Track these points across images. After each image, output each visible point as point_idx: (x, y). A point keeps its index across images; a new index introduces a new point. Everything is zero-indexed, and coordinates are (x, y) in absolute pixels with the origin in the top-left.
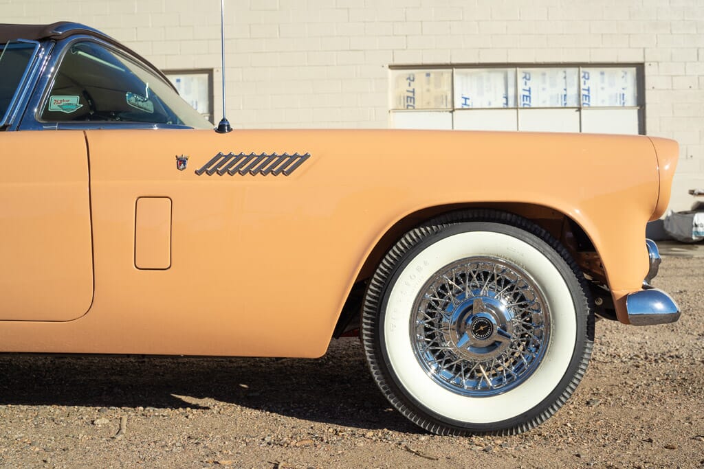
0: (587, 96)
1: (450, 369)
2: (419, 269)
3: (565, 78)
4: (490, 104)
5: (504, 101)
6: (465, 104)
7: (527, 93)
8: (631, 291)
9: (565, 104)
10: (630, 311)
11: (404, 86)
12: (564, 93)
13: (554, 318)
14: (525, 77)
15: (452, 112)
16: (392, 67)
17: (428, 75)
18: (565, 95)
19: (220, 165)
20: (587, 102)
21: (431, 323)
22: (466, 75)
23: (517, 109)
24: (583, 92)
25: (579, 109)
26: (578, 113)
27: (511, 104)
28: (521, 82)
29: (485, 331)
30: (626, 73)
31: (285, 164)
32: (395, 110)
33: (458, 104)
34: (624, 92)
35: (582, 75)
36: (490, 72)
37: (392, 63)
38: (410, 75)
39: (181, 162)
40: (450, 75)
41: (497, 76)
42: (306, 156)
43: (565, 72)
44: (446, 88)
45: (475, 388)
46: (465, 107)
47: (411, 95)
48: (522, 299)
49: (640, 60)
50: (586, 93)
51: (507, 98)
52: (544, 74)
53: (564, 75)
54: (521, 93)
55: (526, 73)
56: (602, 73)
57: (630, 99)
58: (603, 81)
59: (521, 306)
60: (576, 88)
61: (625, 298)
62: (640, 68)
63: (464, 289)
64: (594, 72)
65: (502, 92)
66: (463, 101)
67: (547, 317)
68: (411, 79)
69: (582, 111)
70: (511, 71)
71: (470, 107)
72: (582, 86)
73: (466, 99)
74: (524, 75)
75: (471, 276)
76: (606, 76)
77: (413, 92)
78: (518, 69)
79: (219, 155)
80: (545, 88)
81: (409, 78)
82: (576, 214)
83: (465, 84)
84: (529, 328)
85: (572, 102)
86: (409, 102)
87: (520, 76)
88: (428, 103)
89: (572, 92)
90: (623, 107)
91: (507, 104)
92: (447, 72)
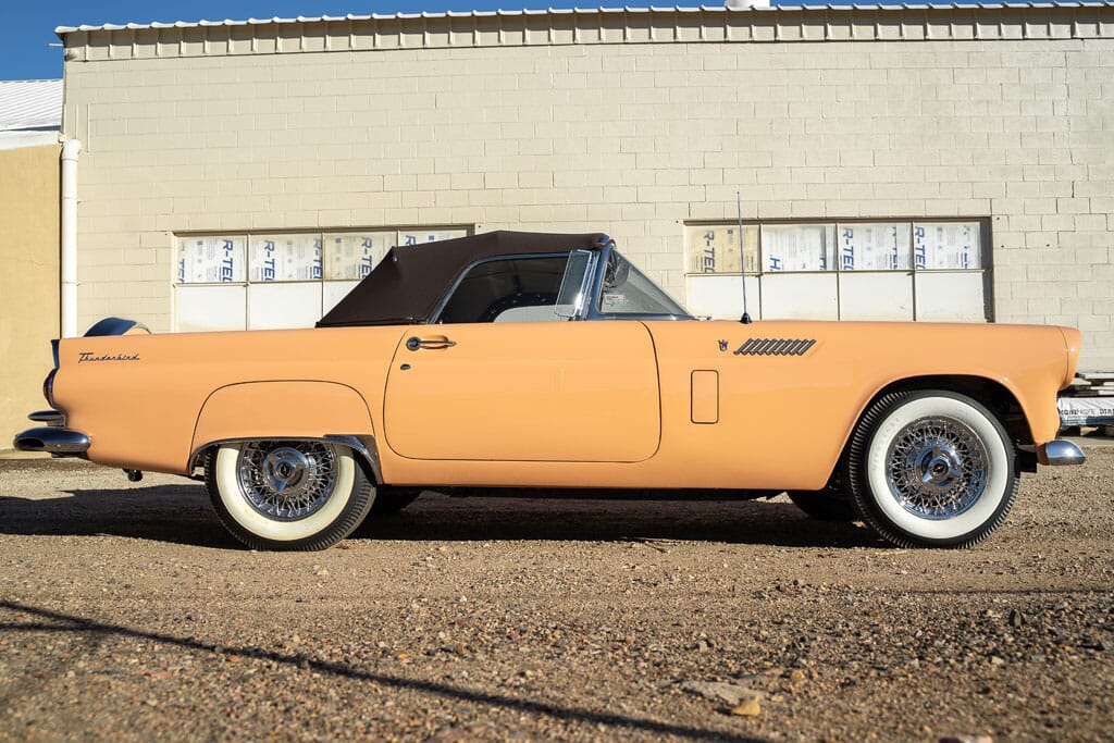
0: (922, 257)
1: (912, 500)
2: (893, 425)
3: (895, 235)
4: (804, 267)
5: (821, 263)
6: (775, 267)
7: (849, 254)
8: (1048, 441)
9: (895, 266)
10: (1049, 456)
11: (702, 244)
12: (894, 253)
13: (991, 460)
14: (847, 235)
15: (759, 276)
16: (688, 223)
17: (730, 232)
18: (895, 256)
19: (752, 347)
20: (921, 264)
21: (898, 466)
22: (776, 231)
23: (837, 272)
24: (916, 252)
25: (912, 273)
26: (911, 277)
27: (830, 267)
28: (842, 240)
29: (942, 470)
30: (968, 229)
31: (798, 347)
32: (692, 274)
33: (766, 268)
34: (968, 251)
35: (915, 231)
36: (804, 228)
37: (688, 218)
38: (708, 232)
39: (723, 345)
40: (757, 232)
41: (812, 235)
42: (813, 342)
43: (895, 228)
44: (751, 248)
45: (932, 513)
46: (775, 270)
47: (710, 255)
48: (965, 448)
49: (986, 213)
50: (920, 253)
51: (824, 259)
52: (869, 231)
53: (893, 232)
54: (842, 253)
55: (847, 229)
56: (940, 229)
57: (974, 261)
58: (941, 239)
59: (964, 453)
60: (908, 245)
61: (1044, 446)
62: (986, 223)
63: (923, 440)
64: (929, 228)
65: (818, 252)
66: (772, 263)
67: (985, 461)
68: (710, 237)
69: (916, 275)
70: (830, 227)
71: (781, 270)
72: (916, 245)
73: (776, 260)
74: (845, 232)
75: (927, 431)
76: (945, 234)
77: (713, 252)
78: (838, 225)
79: (750, 341)
80: (870, 248)
81: (707, 236)
82: (1005, 381)
83: (776, 244)
84: (970, 470)
85: (904, 264)
86: (708, 265)
87: (841, 233)
88: (731, 266)
89: (904, 251)
90: (966, 270)
91: (825, 266)
92: (752, 230)
